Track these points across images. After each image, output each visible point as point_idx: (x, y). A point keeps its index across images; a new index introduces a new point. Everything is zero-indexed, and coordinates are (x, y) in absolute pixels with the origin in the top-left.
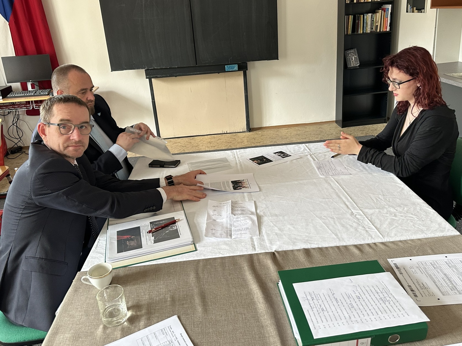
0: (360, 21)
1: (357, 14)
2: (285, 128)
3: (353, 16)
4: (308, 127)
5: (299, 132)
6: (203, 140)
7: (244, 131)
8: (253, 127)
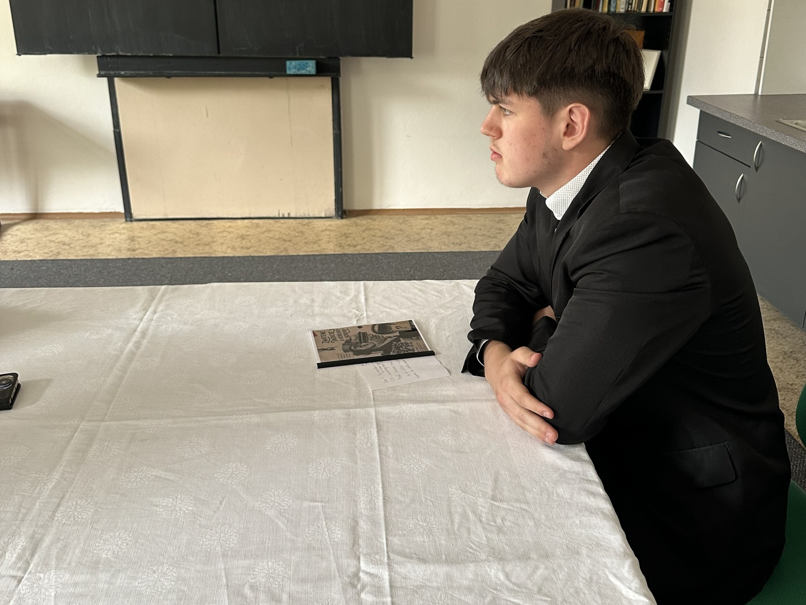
2: (423, 217)
4: (474, 217)
5: (451, 229)
6: (230, 230)
7: (330, 216)
8: (351, 208)
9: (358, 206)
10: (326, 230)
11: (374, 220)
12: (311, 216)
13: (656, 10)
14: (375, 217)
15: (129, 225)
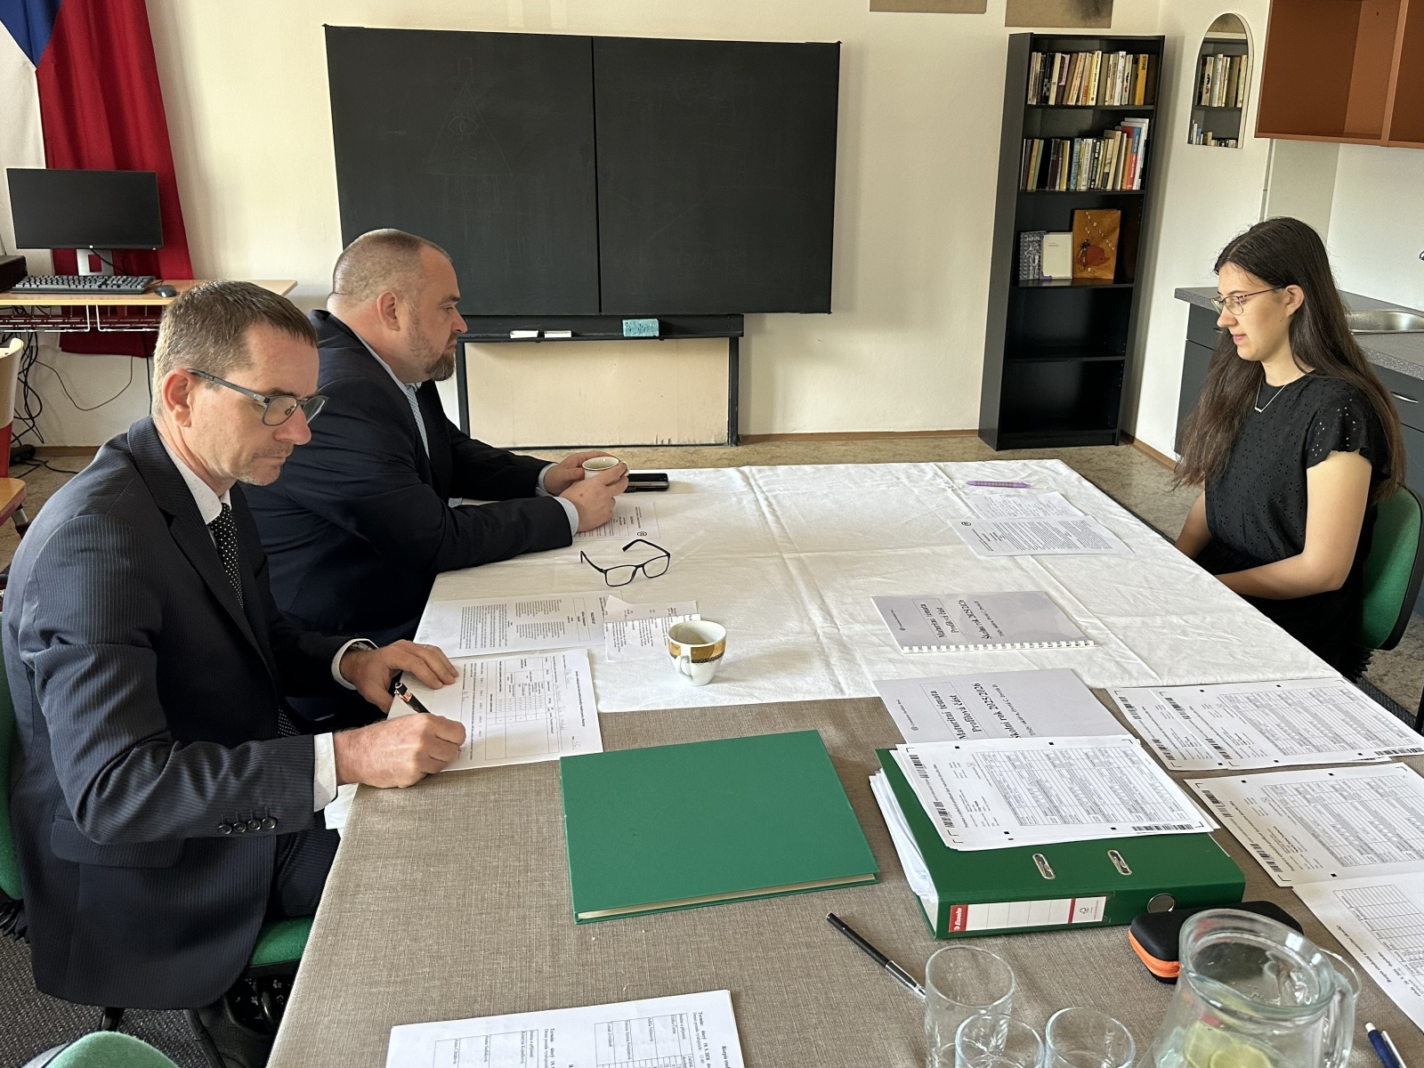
0: (1062, 157)
1: (1055, 138)
3: (1042, 142)
7: (721, 443)
8: (748, 432)
9: (755, 430)
11: (778, 446)
12: (697, 443)
13: (1124, 188)
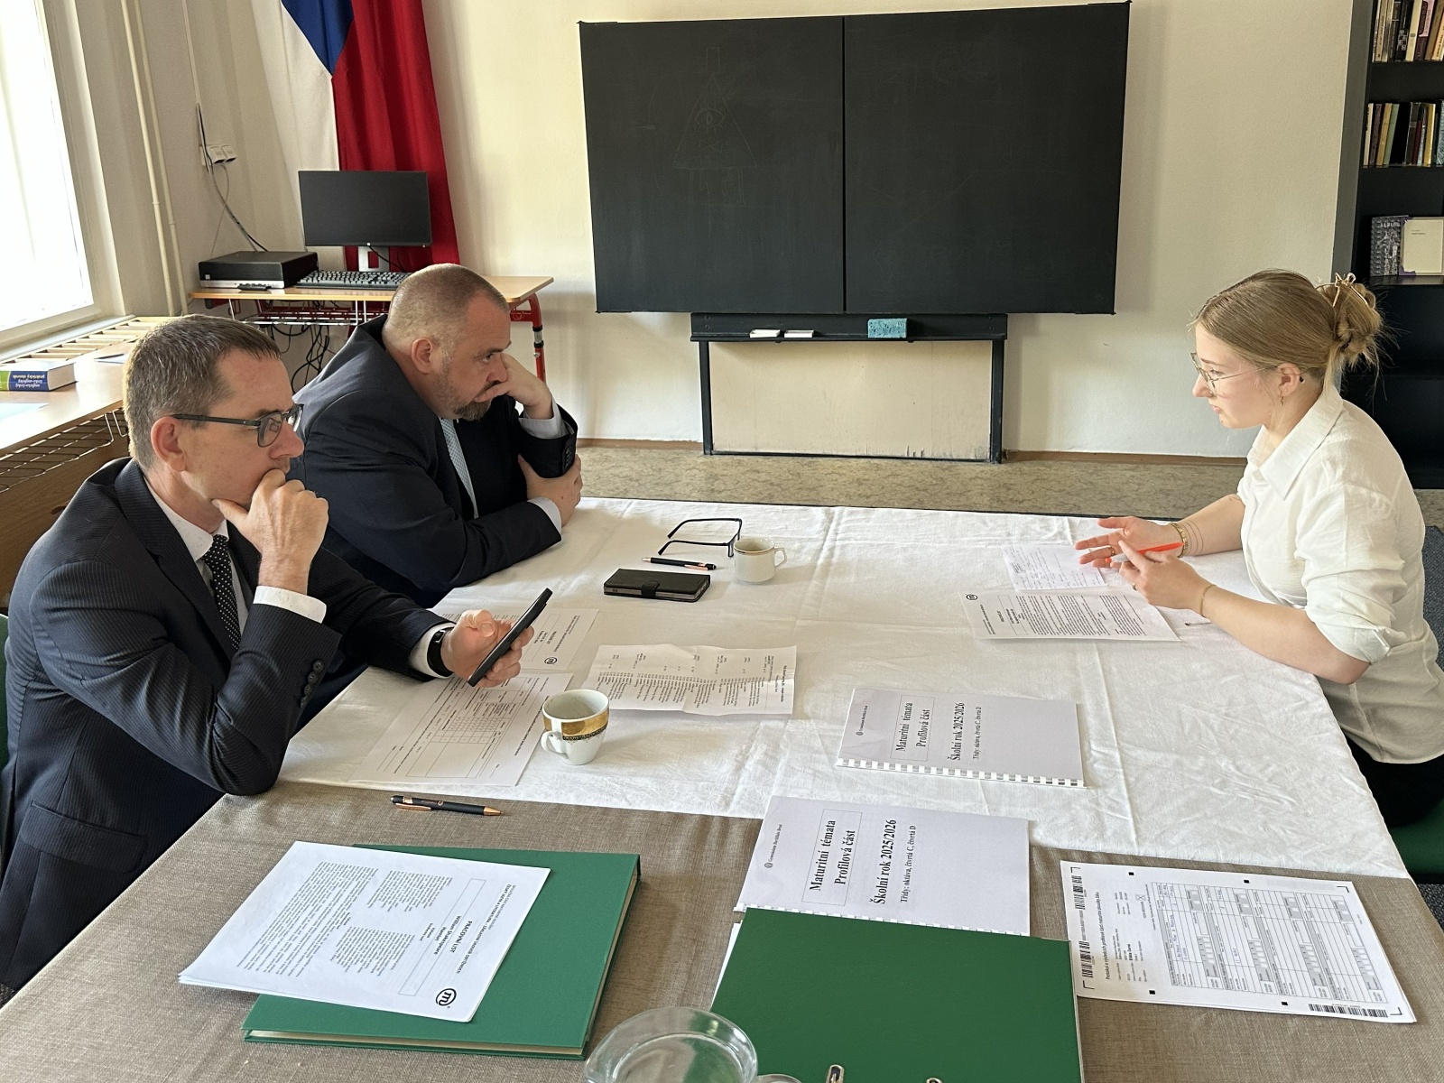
0: (1426, 125)
1: (1414, 101)
7: (982, 458)
8: (1013, 448)
9: (1024, 446)
10: (976, 477)
11: (1050, 467)
12: (954, 457)
14: (1050, 462)
15: (709, 459)
